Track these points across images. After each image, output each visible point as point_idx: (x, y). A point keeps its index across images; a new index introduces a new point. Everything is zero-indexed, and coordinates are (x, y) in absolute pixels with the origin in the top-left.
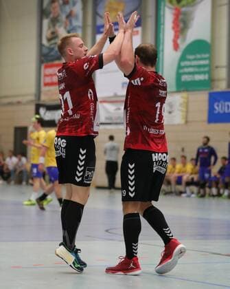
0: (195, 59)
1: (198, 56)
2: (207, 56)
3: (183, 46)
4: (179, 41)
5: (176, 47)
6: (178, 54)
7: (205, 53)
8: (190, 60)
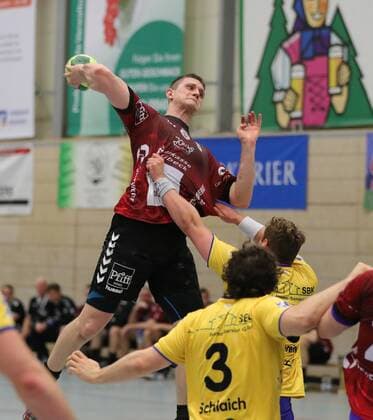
0: (152, 65)
1: (158, 58)
2: (176, 57)
3: (125, 34)
4: (117, 23)
5: (111, 36)
6: (116, 52)
7: (173, 53)
8: (140, 66)
